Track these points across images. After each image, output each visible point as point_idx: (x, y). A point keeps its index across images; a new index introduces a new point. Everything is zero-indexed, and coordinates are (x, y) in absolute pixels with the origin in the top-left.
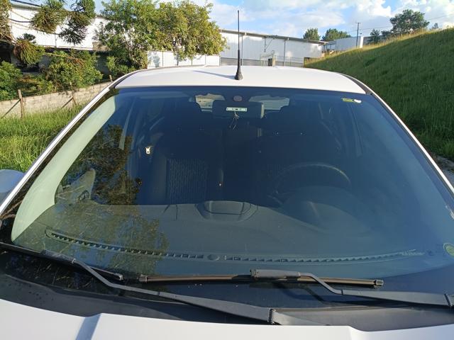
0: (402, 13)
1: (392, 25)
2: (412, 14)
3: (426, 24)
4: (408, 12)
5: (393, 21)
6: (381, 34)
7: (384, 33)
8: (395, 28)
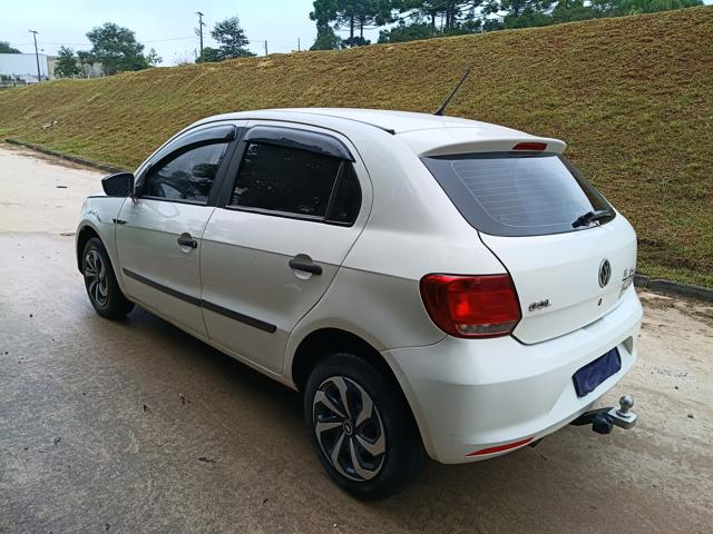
0: (104, 28)
1: (91, 43)
2: (118, 31)
3: (141, 48)
4: (113, 28)
5: (92, 36)
6: (76, 55)
7: (79, 53)
8: (96, 49)
